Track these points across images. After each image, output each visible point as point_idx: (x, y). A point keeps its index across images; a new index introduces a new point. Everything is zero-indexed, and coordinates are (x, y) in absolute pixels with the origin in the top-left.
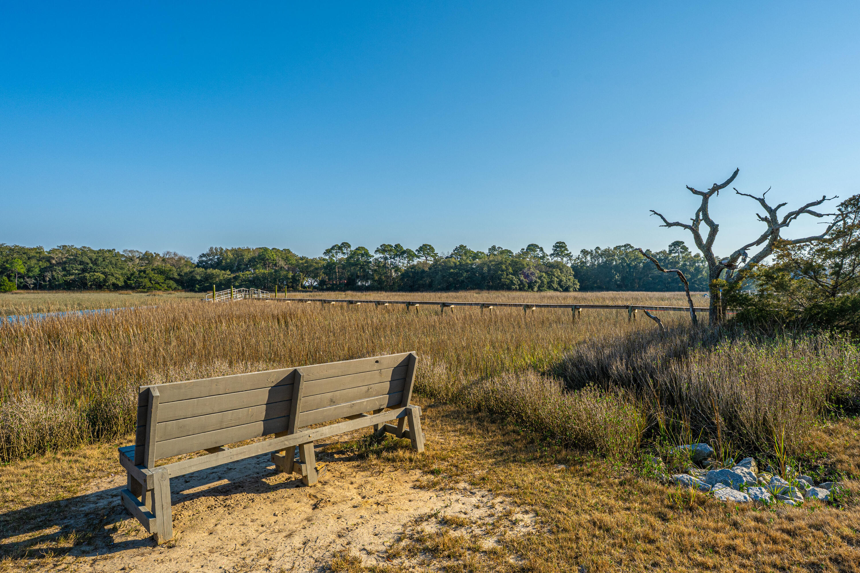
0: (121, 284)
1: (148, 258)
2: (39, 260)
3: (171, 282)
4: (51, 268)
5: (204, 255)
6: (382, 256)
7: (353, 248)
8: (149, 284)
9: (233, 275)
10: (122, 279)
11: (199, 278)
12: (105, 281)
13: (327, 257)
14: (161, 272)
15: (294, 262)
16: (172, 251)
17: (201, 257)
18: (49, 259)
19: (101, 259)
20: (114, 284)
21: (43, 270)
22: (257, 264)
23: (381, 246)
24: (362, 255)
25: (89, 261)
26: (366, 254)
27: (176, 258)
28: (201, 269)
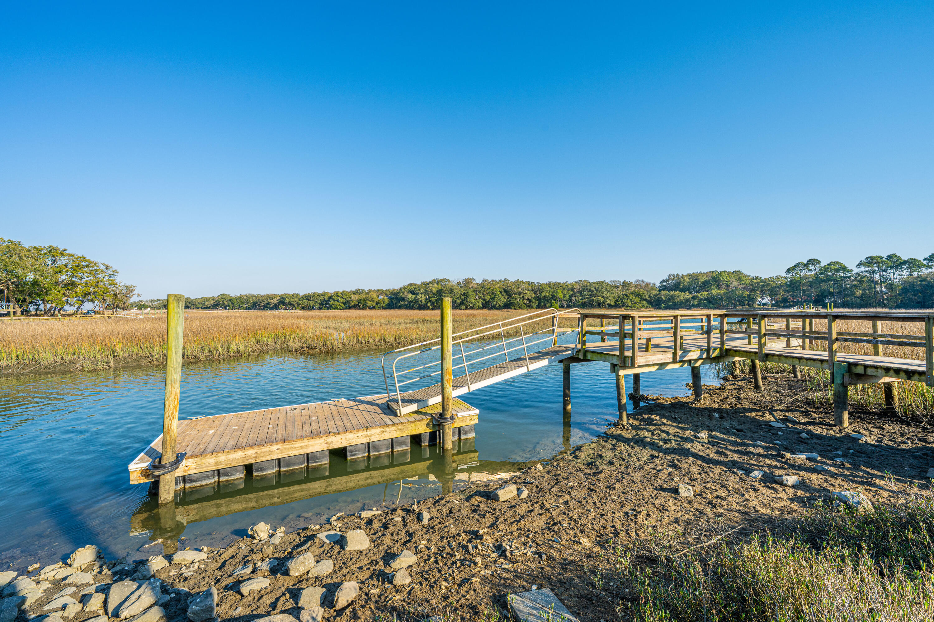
0: (613, 304)
1: (625, 285)
2: (568, 290)
3: (644, 302)
4: (574, 294)
5: (664, 281)
6: (867, 269)
7: (823, 264)
8: (630, 304)
9: (691, 296)
10: (613, 301)
11: (664, 298)
12: (604, 302)
13: (789, 276)
14: (637, 295)
15: (748, 282)
16: (640, 279)
17: (662, 282)
18: (572, 289)
19: (600, 287)
20: (608, 304)
21: (571, 296)
22: (712, 285)
23: (867, 258)
24: (837, 270)
25: (594, 289)
26: (844, 269)
27: (644, 284)
28: (666, 292)
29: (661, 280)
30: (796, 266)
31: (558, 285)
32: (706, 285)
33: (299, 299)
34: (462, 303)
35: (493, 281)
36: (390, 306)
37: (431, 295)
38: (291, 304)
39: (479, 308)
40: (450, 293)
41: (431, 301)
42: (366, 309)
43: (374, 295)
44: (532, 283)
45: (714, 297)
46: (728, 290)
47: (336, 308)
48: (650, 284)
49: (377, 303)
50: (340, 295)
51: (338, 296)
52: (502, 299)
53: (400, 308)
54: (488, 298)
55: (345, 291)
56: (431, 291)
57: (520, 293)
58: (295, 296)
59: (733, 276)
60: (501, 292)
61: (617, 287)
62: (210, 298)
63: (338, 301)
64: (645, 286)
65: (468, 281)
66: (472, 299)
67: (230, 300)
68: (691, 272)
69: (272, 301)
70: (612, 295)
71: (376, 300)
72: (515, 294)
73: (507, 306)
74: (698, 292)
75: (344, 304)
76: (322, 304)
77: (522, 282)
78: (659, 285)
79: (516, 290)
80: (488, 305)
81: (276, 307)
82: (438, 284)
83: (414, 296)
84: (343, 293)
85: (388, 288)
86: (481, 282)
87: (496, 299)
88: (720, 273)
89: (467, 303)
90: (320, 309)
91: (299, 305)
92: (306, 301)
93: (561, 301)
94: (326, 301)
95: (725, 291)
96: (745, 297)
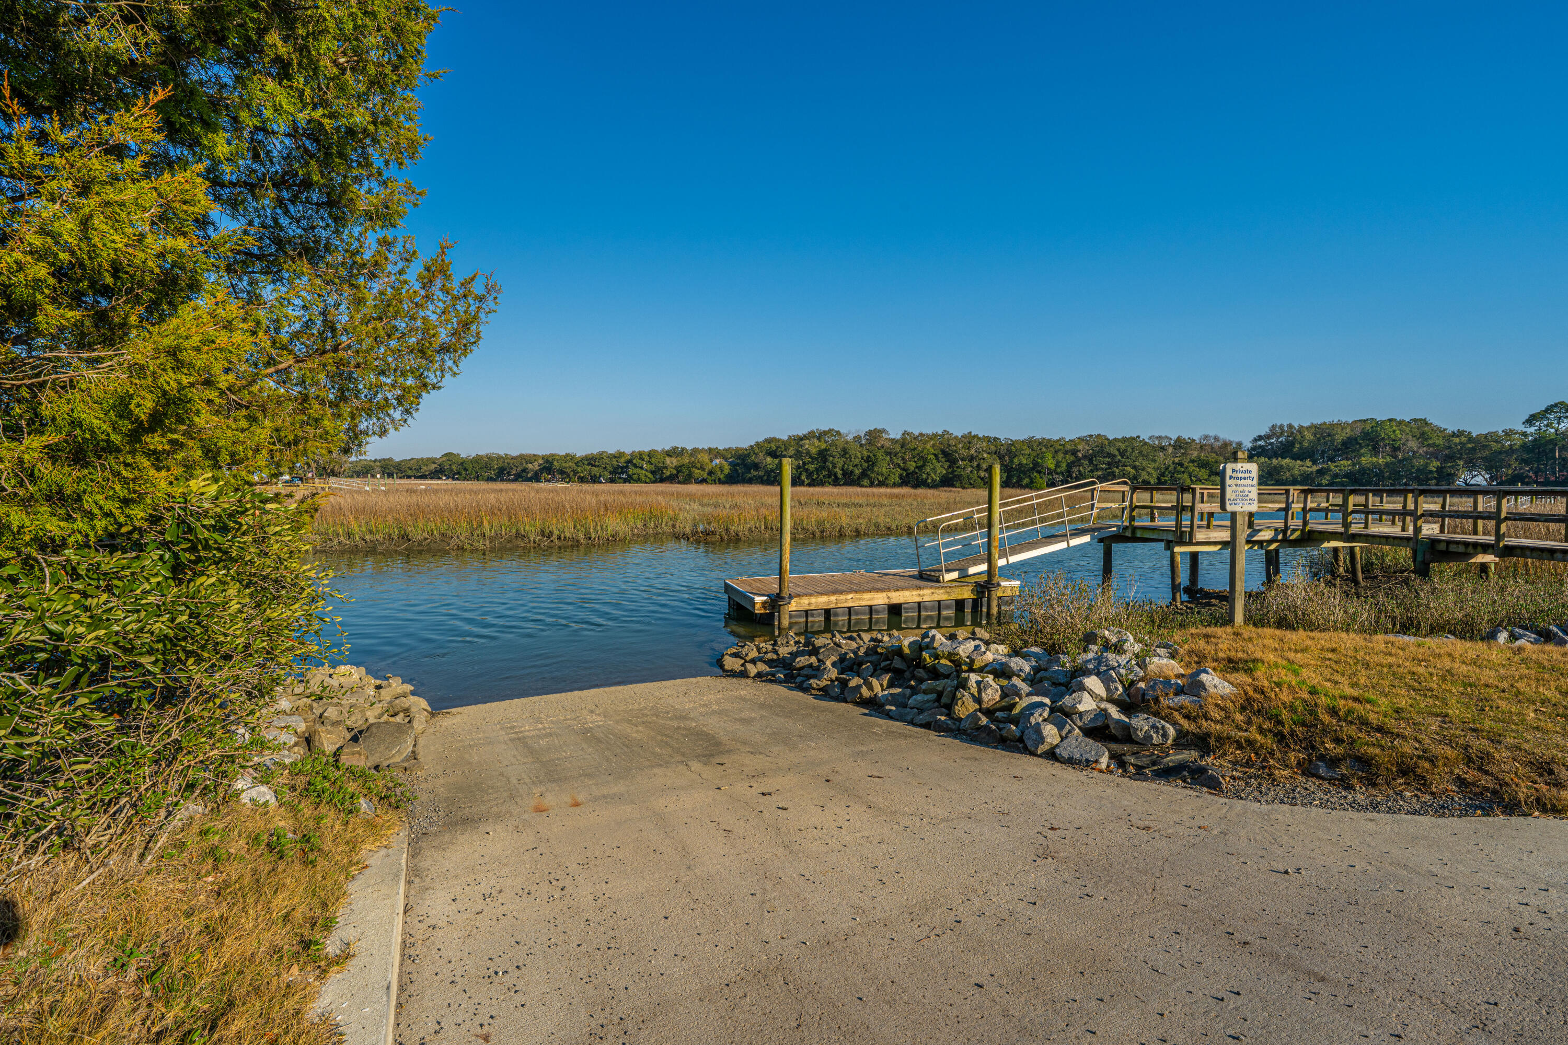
29: (1255, 435)
30: (1549, 410)
31: (1046, 444)
32: (1349, 447)
33: (577, 464)
34: (864, 474)
35: (921, 435)
36: (732, 479)
37: (807, 459)
38: (562, 472)
39: (895, 485)
40: (842, 456)
41: (807, 470)
42: (690, 483)
43: (705, 458)
44: (996, 439)
45: (1363, 471)
46: (1396, 457)
47: (638, 481)
48: (1231, 443)
49: (710, 473)
50: (646, 458)
51: (642, 459)
52: (939, 469)
53: (750, 481)
54: (912, 466)
55: (655, 451)
56: (808, 453)
57: (972, 458)
58: (568, 457)
59: (1408, 430)
60: (936, 455)
61: (1163, 449)
62: (428, 459)
63: (642, 468)
64: (1220, 447)
65: (874, 435)
66: (884, 467)
67: (462, 464)
68: (1318, 421)
69: (530, 466)
70: (1153, 465)
71: (708, 467)
72: (962, 460)
73: (947, 482)
74: (1332, 460)
75: (653, 473)
76: (614, 472)
77: (976, 436)
78: (1249, 445)
79: (964, 453)
80: (911, 479)
81: (536, 477)
82: (819, 438)
83: (776, 461)
84: (651, 454)
85: (727, 447)
86: (898, 437)
87: (927, 469)
88: (1381, 424)
89: (873, 475)
90: (612, 481)
91: (575, 473)
92: (589, 468)
93: (1050, 473)
94: (622, 468)
95: (1389, 459)
96: (1431, 472)
